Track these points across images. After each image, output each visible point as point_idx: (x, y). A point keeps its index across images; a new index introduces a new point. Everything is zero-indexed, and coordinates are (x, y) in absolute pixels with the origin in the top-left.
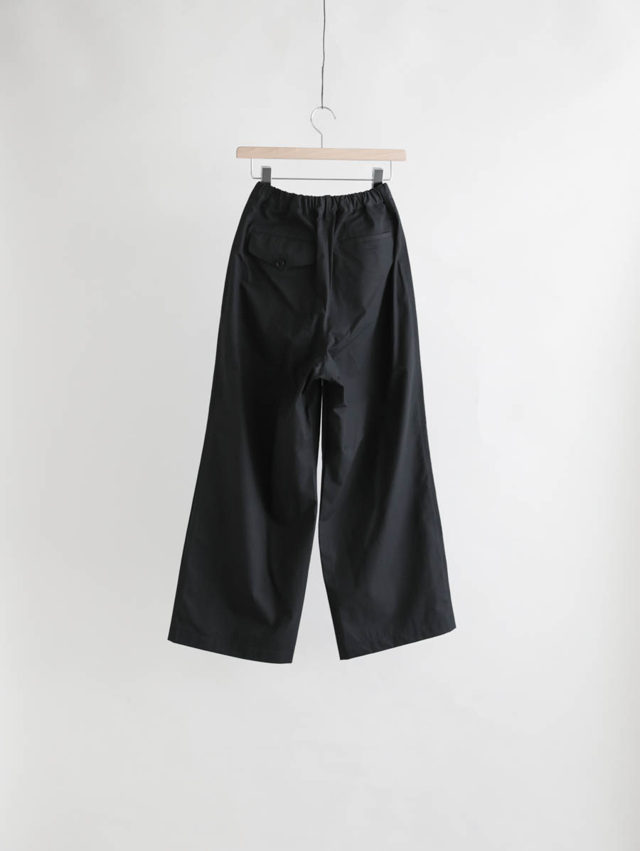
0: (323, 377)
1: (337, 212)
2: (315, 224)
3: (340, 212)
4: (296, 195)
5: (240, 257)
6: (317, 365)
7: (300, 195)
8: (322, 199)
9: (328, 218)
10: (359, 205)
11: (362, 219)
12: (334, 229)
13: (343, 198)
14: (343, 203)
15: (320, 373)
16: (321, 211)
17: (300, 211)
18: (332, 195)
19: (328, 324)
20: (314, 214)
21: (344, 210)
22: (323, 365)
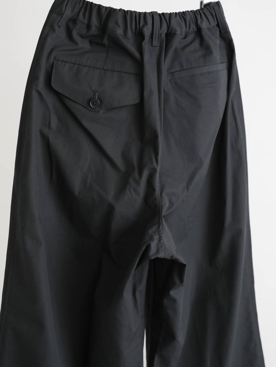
0: (161, 255)
1: (167, 35)
2: (141, 51)
3: (170, 35)
4: (115, 10)
5: (39, 93)
6: (152, 239)
7: (120, 9)
8: (148, 16)
9: (156, 43)
10: (193, 28)
11: (197, 44)
12: (163, 54)
13: (173, 16)
14: (174, 22)
15: (158, 251)
16: (147, 32)
17: (120, 32)
18: (160, 12)
19: (160, 182)
20: (140, 36)
21: (176, 30)
22: (160, 239)
